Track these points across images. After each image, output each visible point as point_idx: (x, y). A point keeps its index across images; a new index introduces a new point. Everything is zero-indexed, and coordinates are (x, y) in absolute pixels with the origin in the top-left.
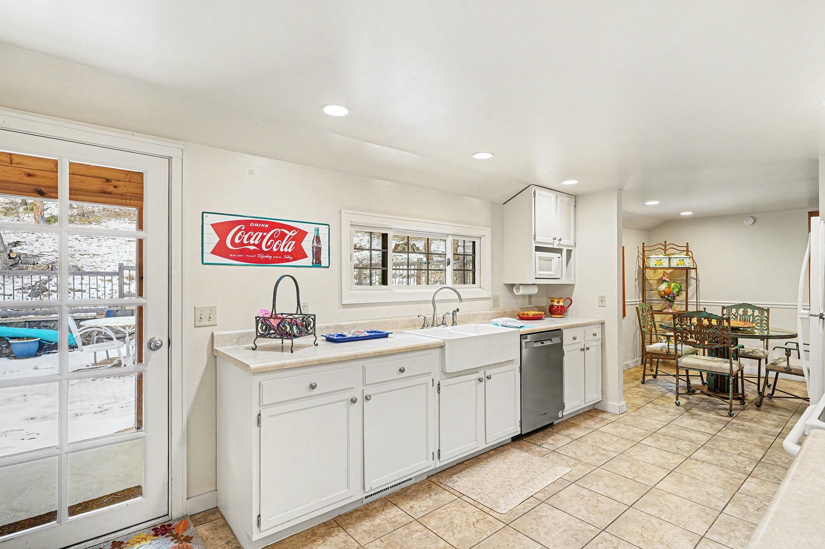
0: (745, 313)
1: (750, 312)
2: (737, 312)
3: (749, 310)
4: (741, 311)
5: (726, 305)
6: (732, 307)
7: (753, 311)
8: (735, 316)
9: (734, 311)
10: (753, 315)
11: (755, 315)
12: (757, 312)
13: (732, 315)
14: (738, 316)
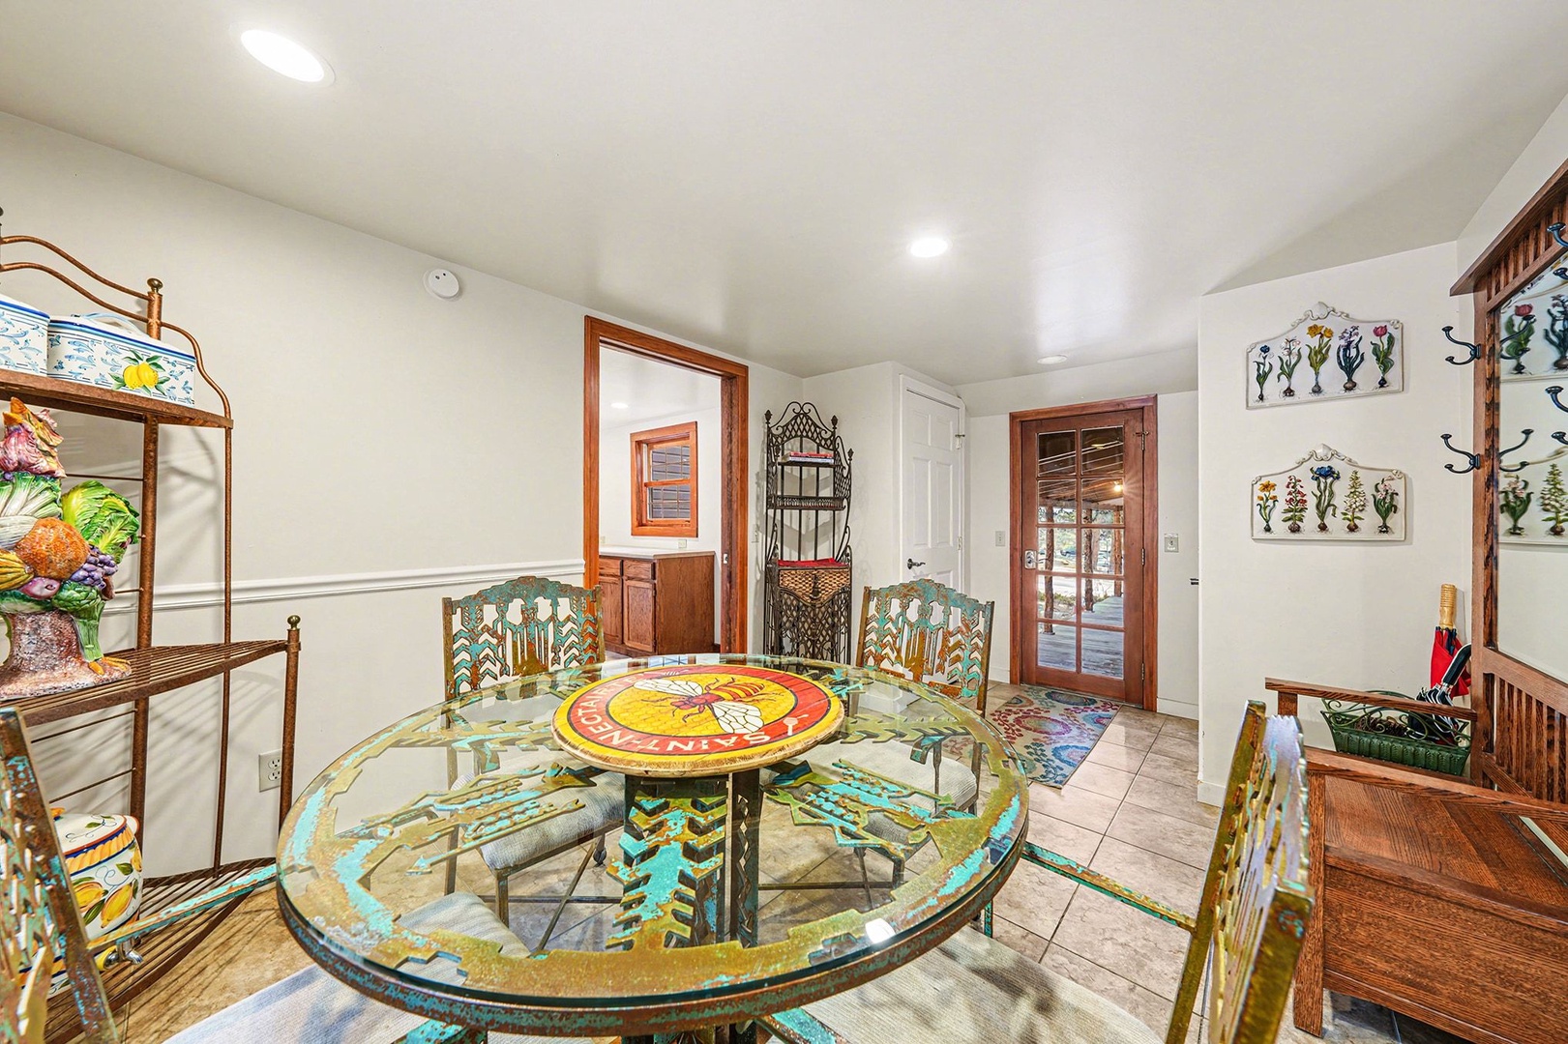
0: (529, 613)
1: (544, 608)
2: (502, 614)
3: (540, 600)
4: (514, 612)
5: (457, 595)
6: (483, 597)
7: (555, 605)
8: (494, 634)
9: (490, 613)
10: (553, 618)
11: (561, 617)
12: (565, 607)
13: (486, 636)
14: (509, 633)
